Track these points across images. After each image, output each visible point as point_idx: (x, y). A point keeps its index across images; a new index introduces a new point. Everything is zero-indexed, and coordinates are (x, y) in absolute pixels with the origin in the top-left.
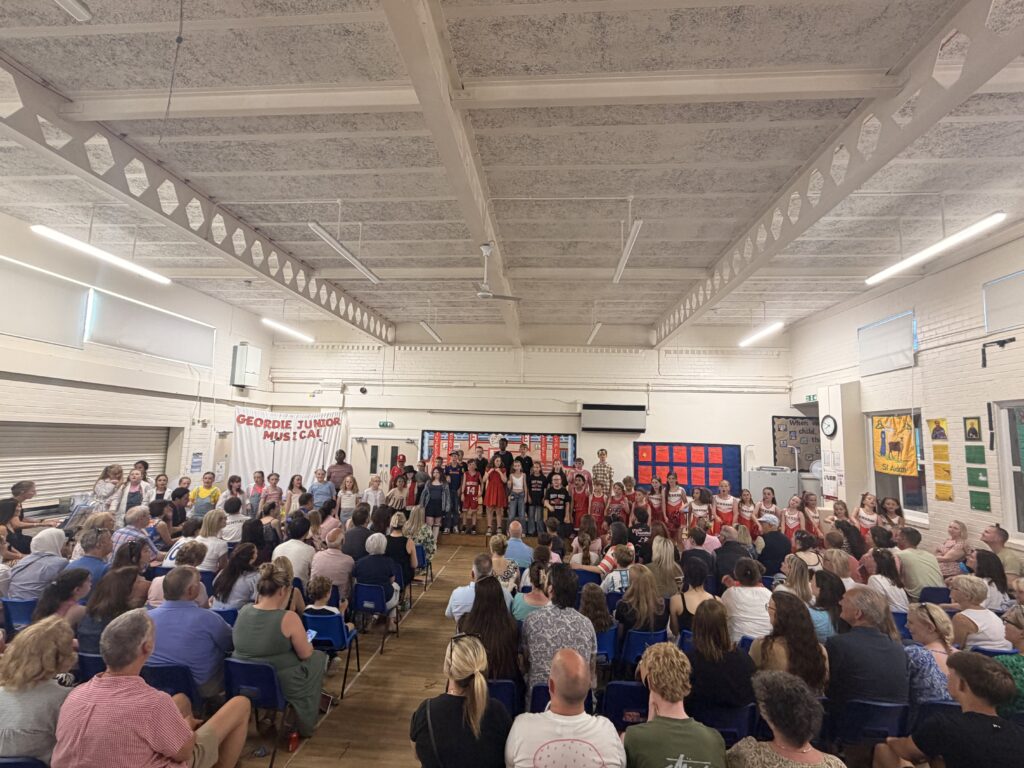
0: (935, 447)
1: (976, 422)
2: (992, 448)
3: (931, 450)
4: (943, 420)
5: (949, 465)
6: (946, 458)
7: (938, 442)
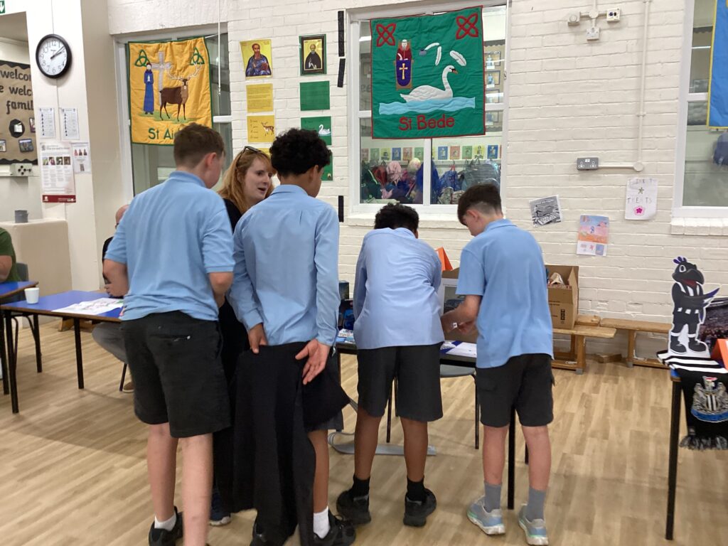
0: (250, 90)
1: (318, 43)
2: (340, 84)
3: (244, 95)
4: (267, 42)
5: (273, 117)
6: (268, 105)
7: (255, 81)
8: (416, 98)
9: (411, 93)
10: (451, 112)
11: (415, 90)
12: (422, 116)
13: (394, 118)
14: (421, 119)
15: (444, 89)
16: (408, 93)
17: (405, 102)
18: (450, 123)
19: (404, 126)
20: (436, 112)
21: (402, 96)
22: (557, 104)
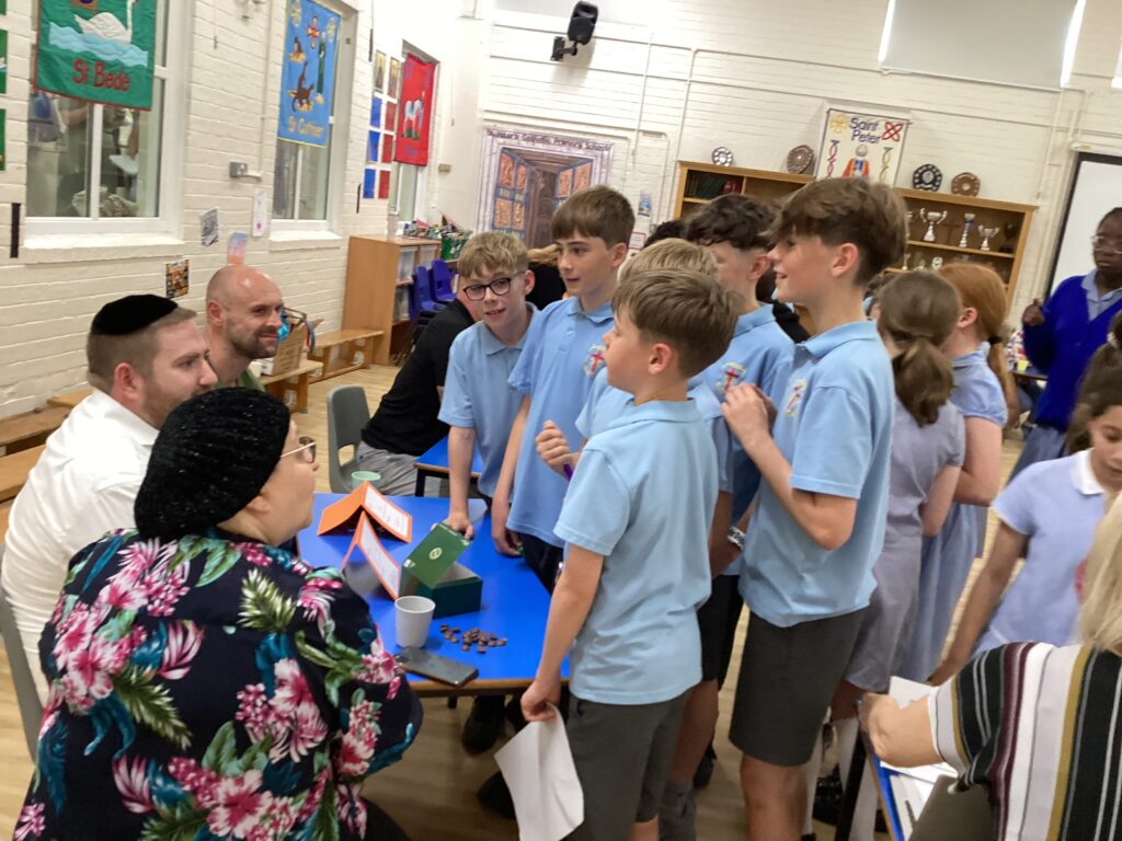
8: (99, 32)
9: (91, 20)
10: (128, 68)
11: (99, 15)
12: (101, 63)
13: (67, 56)
14: (100, 68)
15: (126, 26)
16: (87, 19)
17: (80, 32)
18: (125, 85)
19: (79, 75)
20: (117, 63)
21: (78, 19)
22: (222, 89)
